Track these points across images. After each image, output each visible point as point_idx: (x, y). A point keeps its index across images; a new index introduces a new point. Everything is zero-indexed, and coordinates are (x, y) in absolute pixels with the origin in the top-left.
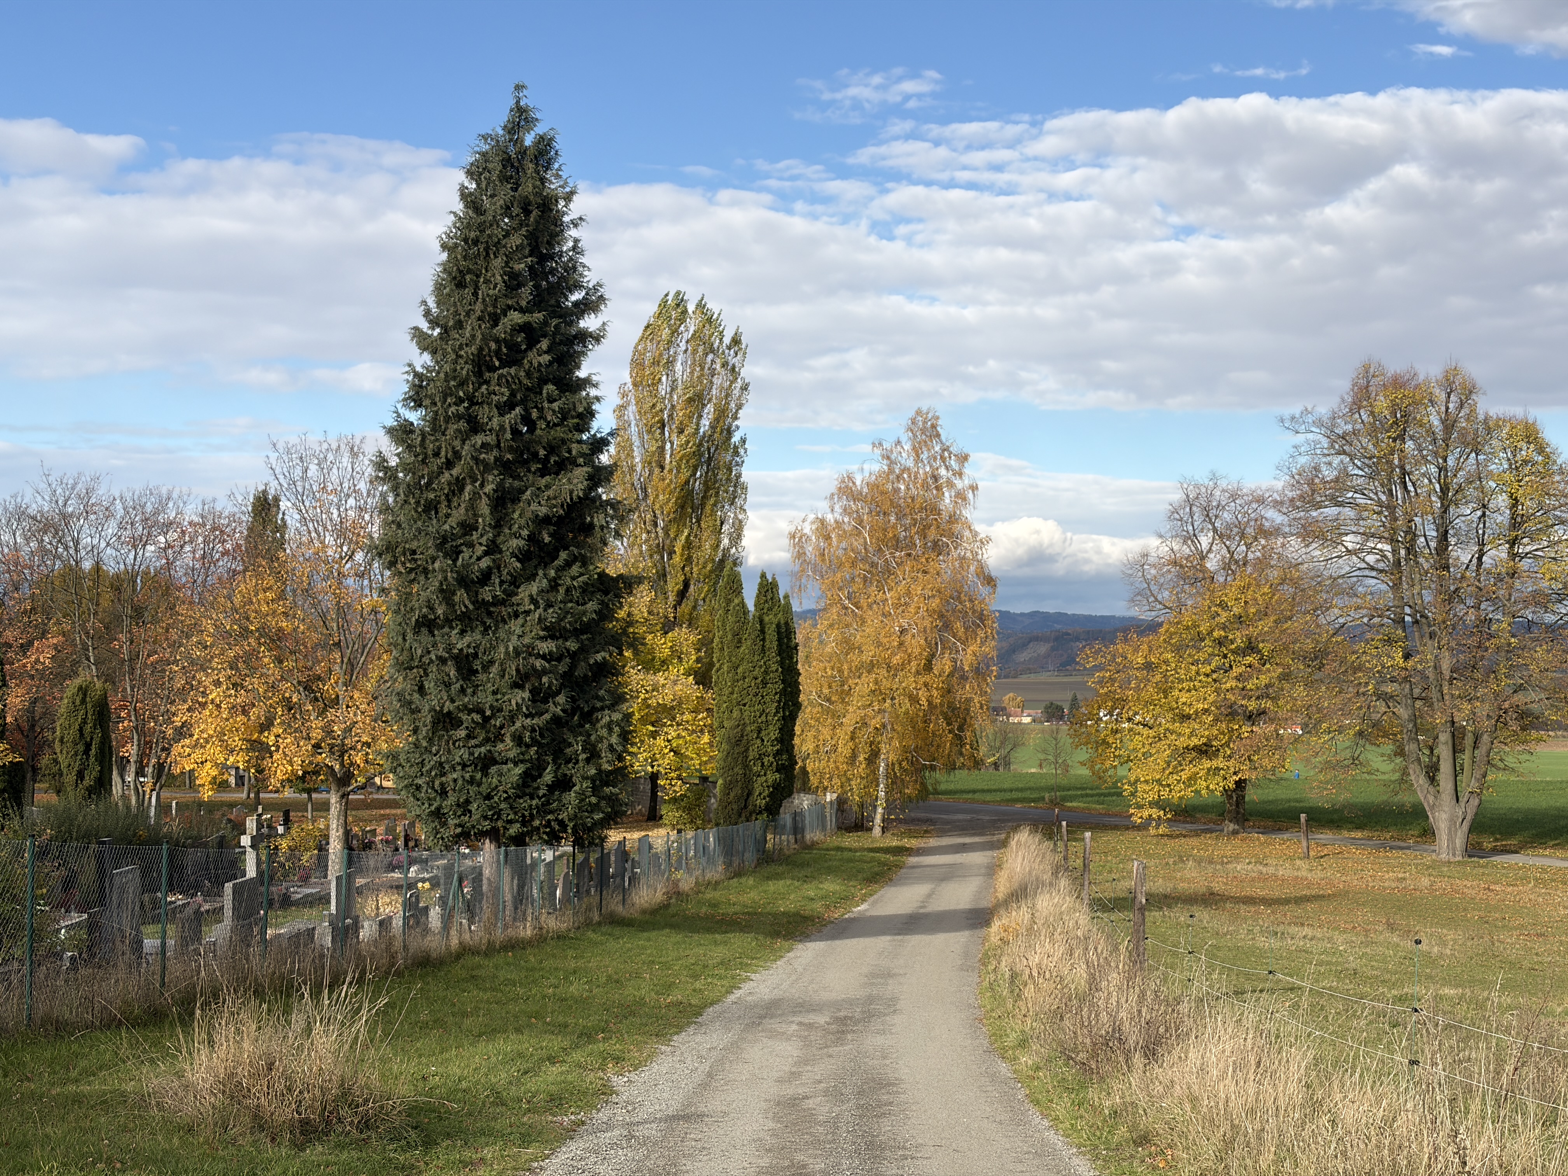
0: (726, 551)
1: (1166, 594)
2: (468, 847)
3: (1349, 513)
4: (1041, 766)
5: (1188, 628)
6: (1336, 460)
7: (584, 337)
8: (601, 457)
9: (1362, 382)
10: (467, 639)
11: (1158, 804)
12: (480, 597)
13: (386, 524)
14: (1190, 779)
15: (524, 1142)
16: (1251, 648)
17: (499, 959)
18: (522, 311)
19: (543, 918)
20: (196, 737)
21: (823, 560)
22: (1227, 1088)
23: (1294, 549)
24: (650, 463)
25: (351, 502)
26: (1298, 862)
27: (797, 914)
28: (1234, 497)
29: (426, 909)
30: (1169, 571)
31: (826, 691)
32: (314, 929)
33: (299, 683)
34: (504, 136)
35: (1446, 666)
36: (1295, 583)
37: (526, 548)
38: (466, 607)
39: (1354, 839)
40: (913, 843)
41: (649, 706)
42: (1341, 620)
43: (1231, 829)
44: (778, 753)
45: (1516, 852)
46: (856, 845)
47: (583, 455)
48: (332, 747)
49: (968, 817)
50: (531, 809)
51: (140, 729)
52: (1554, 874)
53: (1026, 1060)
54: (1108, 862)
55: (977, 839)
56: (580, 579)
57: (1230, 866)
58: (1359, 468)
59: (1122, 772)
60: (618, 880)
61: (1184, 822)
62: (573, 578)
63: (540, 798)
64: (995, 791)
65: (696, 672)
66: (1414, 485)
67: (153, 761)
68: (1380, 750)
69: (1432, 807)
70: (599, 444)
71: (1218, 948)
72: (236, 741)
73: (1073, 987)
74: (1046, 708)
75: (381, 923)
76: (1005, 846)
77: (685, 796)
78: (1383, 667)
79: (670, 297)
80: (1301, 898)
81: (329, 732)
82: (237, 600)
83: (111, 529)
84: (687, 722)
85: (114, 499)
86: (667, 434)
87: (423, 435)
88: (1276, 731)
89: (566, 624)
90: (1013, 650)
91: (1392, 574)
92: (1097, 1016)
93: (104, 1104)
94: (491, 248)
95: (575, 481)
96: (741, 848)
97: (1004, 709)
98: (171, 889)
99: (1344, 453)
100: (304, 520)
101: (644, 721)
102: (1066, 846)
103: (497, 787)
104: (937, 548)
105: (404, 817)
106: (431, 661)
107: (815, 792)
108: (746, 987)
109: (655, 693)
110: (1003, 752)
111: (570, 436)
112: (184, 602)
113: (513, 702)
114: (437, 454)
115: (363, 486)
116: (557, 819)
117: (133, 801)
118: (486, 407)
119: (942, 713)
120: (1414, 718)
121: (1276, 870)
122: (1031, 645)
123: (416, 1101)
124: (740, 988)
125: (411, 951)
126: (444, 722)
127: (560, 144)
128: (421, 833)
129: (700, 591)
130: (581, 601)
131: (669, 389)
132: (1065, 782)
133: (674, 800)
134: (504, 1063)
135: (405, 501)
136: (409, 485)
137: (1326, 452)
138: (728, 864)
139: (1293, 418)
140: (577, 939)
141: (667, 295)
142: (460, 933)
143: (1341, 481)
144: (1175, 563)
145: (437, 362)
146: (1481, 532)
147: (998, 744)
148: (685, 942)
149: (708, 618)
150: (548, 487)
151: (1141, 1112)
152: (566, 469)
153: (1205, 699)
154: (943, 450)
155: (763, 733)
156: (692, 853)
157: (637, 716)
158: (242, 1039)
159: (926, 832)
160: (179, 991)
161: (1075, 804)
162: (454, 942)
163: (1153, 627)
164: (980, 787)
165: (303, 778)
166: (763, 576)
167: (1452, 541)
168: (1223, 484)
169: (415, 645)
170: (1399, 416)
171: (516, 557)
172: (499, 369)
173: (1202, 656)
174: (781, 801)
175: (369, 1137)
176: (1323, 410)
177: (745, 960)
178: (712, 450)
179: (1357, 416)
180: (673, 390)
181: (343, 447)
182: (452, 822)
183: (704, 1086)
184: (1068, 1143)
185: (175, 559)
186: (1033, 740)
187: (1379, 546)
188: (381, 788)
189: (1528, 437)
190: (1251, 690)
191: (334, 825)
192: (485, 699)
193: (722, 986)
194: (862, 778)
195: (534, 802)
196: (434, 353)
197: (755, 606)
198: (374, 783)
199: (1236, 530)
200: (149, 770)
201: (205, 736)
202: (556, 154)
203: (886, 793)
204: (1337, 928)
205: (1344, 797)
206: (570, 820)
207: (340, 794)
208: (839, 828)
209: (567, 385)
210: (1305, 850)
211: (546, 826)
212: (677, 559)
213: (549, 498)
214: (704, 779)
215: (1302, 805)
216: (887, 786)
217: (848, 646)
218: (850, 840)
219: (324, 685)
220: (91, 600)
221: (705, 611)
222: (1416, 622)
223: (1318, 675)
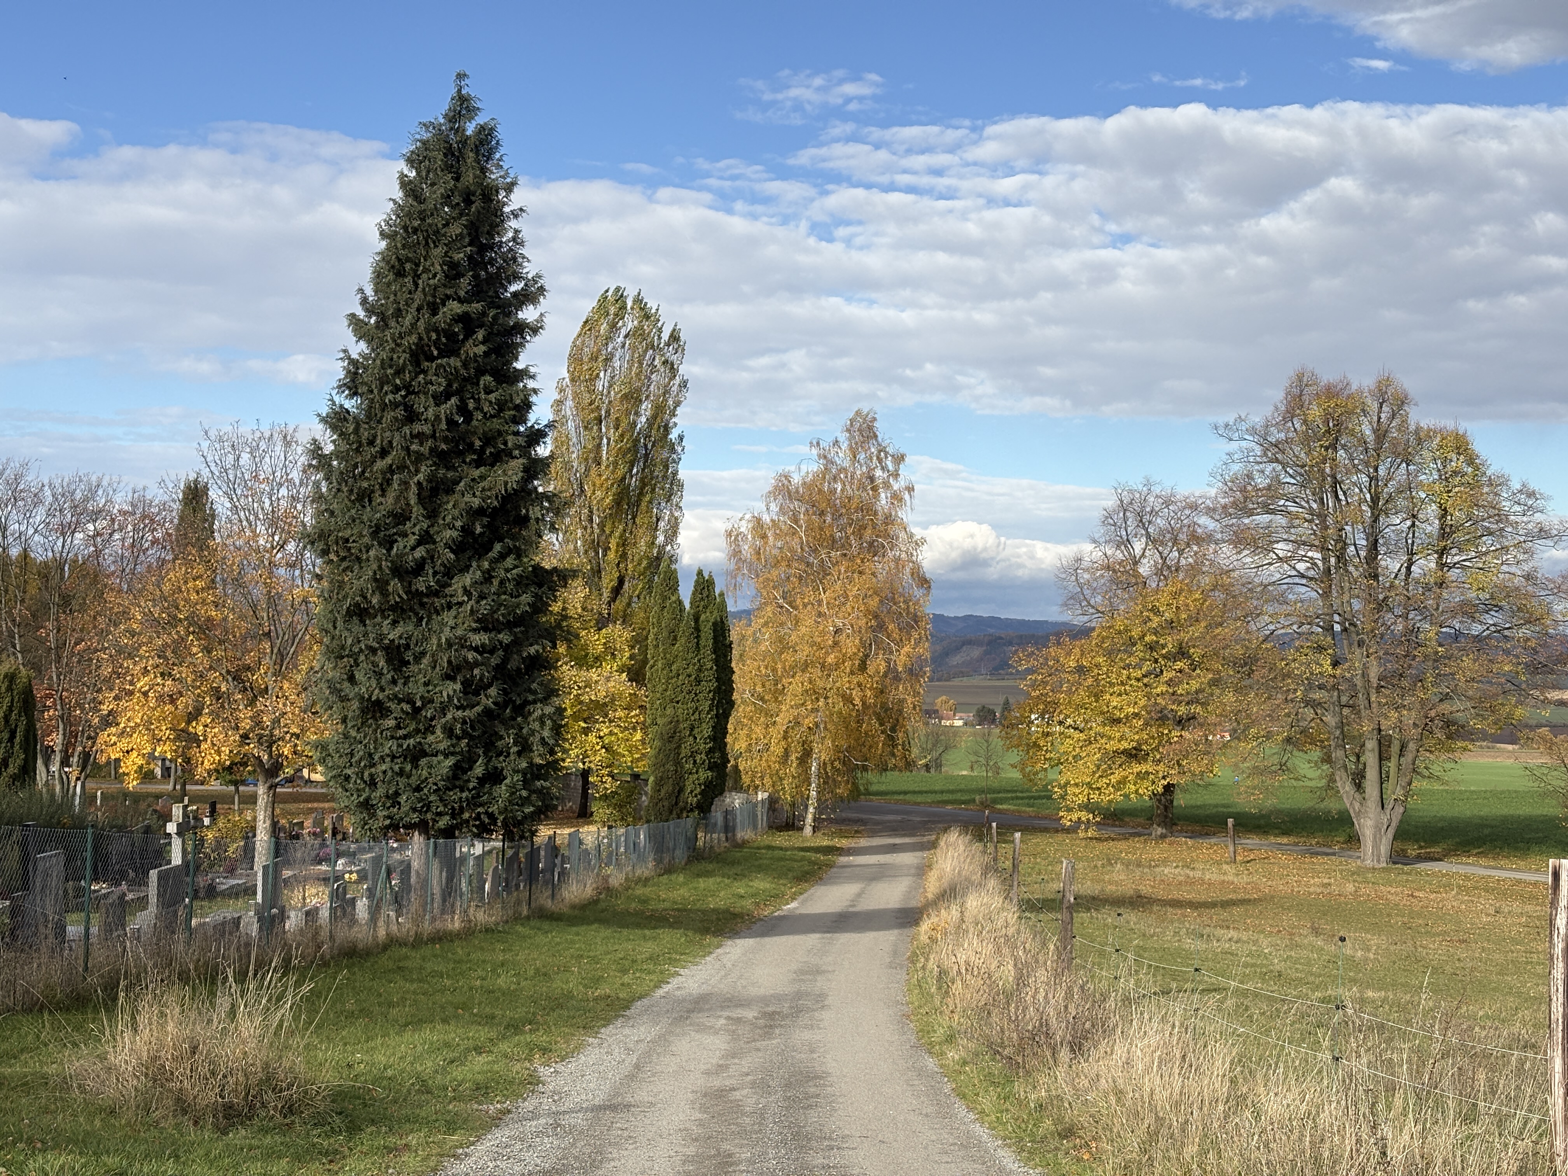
0: (662, 548)
1: (1099, 599)
2: (396, 841)
3: (1280, 520)
4: (972, 768)
5: (1120, 632)
6: (1269, 468)
7: (521, 328)
8: (538, 449)
9: (1296, 391)
10: (399, 630)
11: (1087, 807)
12: (413, 588)
13: (319, 514)
14: (1119, 782)
15: (449, 1129)
16: (1182, 653)
17: (426, 951)
18: (461, 301)
19: (471, 911)
20: (122, 725)
21: (759, 559)
22: (1152, 1082)
23: (1226, 555)
24: (586, 459)
25: (283, 492)
26: (1225, 867)
27: (727, 911)
28: (1167, 503)
29: (353, 901)
30: (1102, 576)
31: (759, 689)
32: (239, 918)
33: (228, 672)
34: (444, 124)
35: (1374, 673)
36: (1227, 589)
37: (460, 539)
38: (400, 596)
39: (1280, 844)
40: (844, 843)
41: (581, 703)
42: (1272, 627)
43: (1159, 833)
44: (711, 751)
45: (1441, 860)
46: (786, 844)
47: (518, 447)
48: (260, 737)
49: (899, 818)
50: (461, 802)
51: (67, 719)
52: (1477, 882)
53: (952, 1055)
54: (1036, 863)
55: (907, 840)
56: (514, 572)
57: (1157, 870)
58: (1291, 476)
59: (1052, 775)
60: (548, 875)
61: (1114, 826)
62: (507, 570)
63: (470, 791)
64: (926, 792)
65: (629, 669)
66: (1345, 493)
67: (80, 749)
68: (1306, 757)
69: (1358, 814)
70: (536, 436)
71: (1145, 949)
72: (165, 731)
73: (1001, 983)
74: (978, 711)
75: (307, 913)
76: (935, 848)
77: (616, 793)
78: (1312, 674)
79: (610, 293)
80: (1227, 901)
81: (259, 723)
82: (167, 588)
83: (40, 515)
84: (620, 719)
85: (43, 486)
86: (604, 430)
87: (358, 424)
88: (1206, 736)
89: (499, 616)
90: (947, 653)
91: (1322, 582)
92: (1024, 1011)
93: (26, 1086)
94: (433, 236)
95: (510, 473)
96: (671, 845)
97: (936, 712)
98: (96, 879)
99: (1277, 461)
100: (235, 509)
101: (576, 717)
102: (996, 847)
103: (426, 779)
104: (874, 549)
105: (334, 810)
106: (361, 650)
107: (747, 791)
108: (675, 982)
109: (588, 689)
110: (935, 754)
111: (506, 427)
112: (112, 590)
113: (445, 694)
114: (371, 443)
115: (295, 475)
116: (486, 813)
117: (58, 788)
118: (422, 397)
119: (875, 713)
120: (1341, 725)
121: (1203, 874)
122: (964, 648)
123: (339, 1086)
124: (668, 983)
125: (338, 941)
126: (374, 711)
127: (502, 133)
128: (349, 825)
129: (635, 588)
130: (515, 593)
131: (606, 384)
132: (996, 785)
133: (605, 797)
134: (430, 1052)
135: (339, 490)
136: (342, 473)
137: (1258, 459)
138: (659, 861)
139: (1227, 425)
140: (505, 932)
141: (607, 291)
142: (388, 923)
143: (1274, 489)
144: (1108, 568)
145: (373, 350)
146: (1410, 541)
147: (929, 746)
148: (614, 937)
149: (642, 615)
150: (483, 478)
151: (1066, 1105)
152: (501, 461)
153: (1136, 703)
154: (880, 451)
155: (696, 731)
156: (622, 849)
157: (569, 712)
158: (166, 1022)
159: (857, 832)
160: (102, 976)
161: (1005, 807)
162: (382, 933)
163: (1085, 632)
164: (911, 789)
165: (229, 769)
166: (700, 573)
167: (1382, 550)
168: (1157, 490)
169: (345, 633)
170: (1331, 425)
171: (450, 548)
172: (437, 358)
173: (1133, 660)
174: (713, 799)
175: (293, 1122)
176: (1257, 419)
177: (674, 956)
178: (649, 446)
179: (1290, 424)
180: (610, 386)
181: (276, 435)
182: (381, 813)
183: (631, 1077)
184: (993, 1135)
185: (105, 547)
186: (965, 742)
187: (1310, 554)
188: (309, 781)
189: (1458, 448)
190: (1182, 695)
191: (261, 816)
192: (417, 689)
193: (651, 981)
194: (794, 777)
195: (464, 795)
196: (369, 342)
197: (691, 603)
198: (302, 777)
199: (1168, 536)
200: (75, 760)
201: (132, 724)
202: (498, 143)
203: (818, 793)
204: (1262, 932)
205: (1271, 803)
206: (500, 813)
207: (267, 785)
208: (770, 827)
209: (504, 376)
210: (1232, 855)
211: (475, 819)
212: (611, 555)
213: (483, 490)
214: (636, 776)
215: (1231, 810)
216: (818, 786)
217: (783, 645)
218: (781, 839)
219: (253, 675)
220: (18, 587)
221: (640, 608)
222: (1345, 630)
223: (1247, 682)
